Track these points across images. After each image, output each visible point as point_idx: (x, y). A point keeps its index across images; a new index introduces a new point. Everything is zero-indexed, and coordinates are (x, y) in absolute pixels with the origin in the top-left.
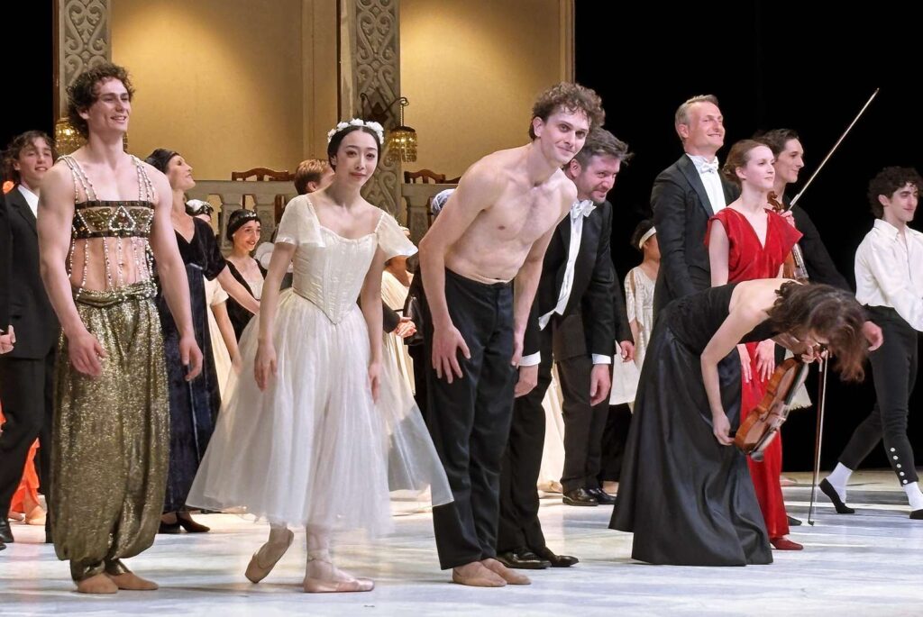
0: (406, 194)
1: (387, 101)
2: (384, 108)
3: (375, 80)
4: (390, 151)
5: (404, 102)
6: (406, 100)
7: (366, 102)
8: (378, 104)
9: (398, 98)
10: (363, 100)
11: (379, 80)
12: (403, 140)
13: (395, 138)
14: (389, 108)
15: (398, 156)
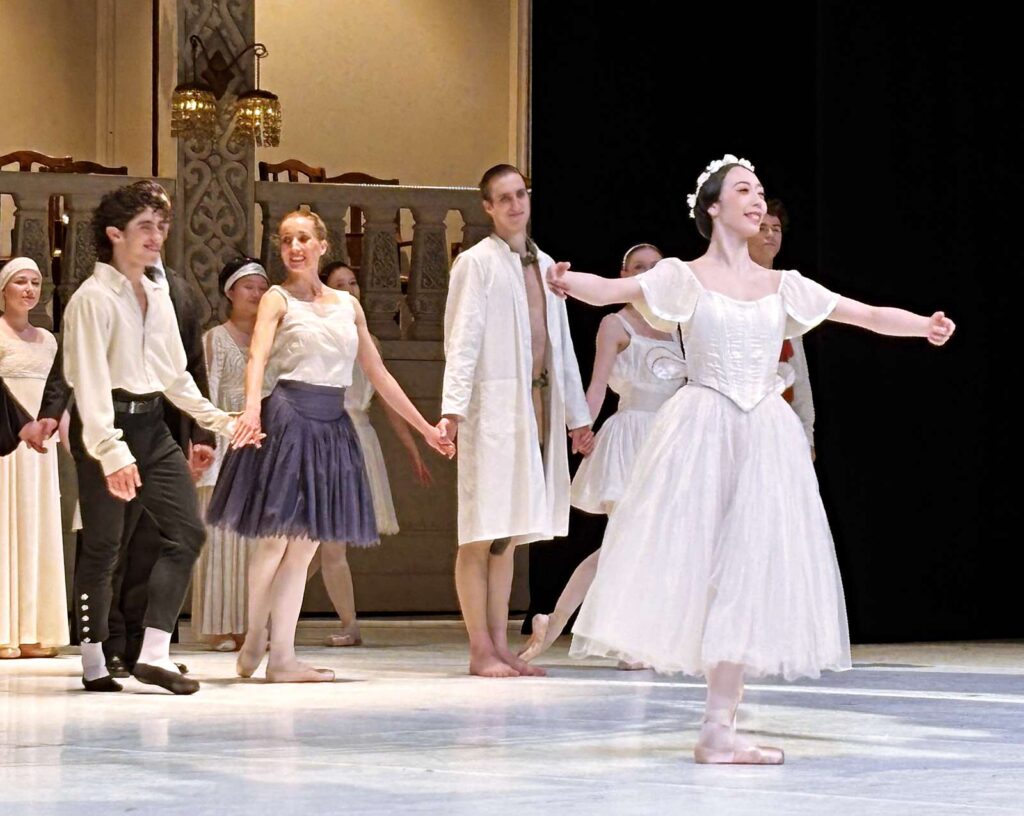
0: (264, 199)
1: (233, 49)
2: (228, 60)
3: (215, 14)
4: (237, 129)
5: (260, 52)
6: (265, 50)
7: (199, 49)
8: (218, 55)
9: (251, 45)
10: (194, 46)
11: (220, 16)
12: (258, 112)
13: (245, 108)
14: (235, 61)
15: (250, 138)
